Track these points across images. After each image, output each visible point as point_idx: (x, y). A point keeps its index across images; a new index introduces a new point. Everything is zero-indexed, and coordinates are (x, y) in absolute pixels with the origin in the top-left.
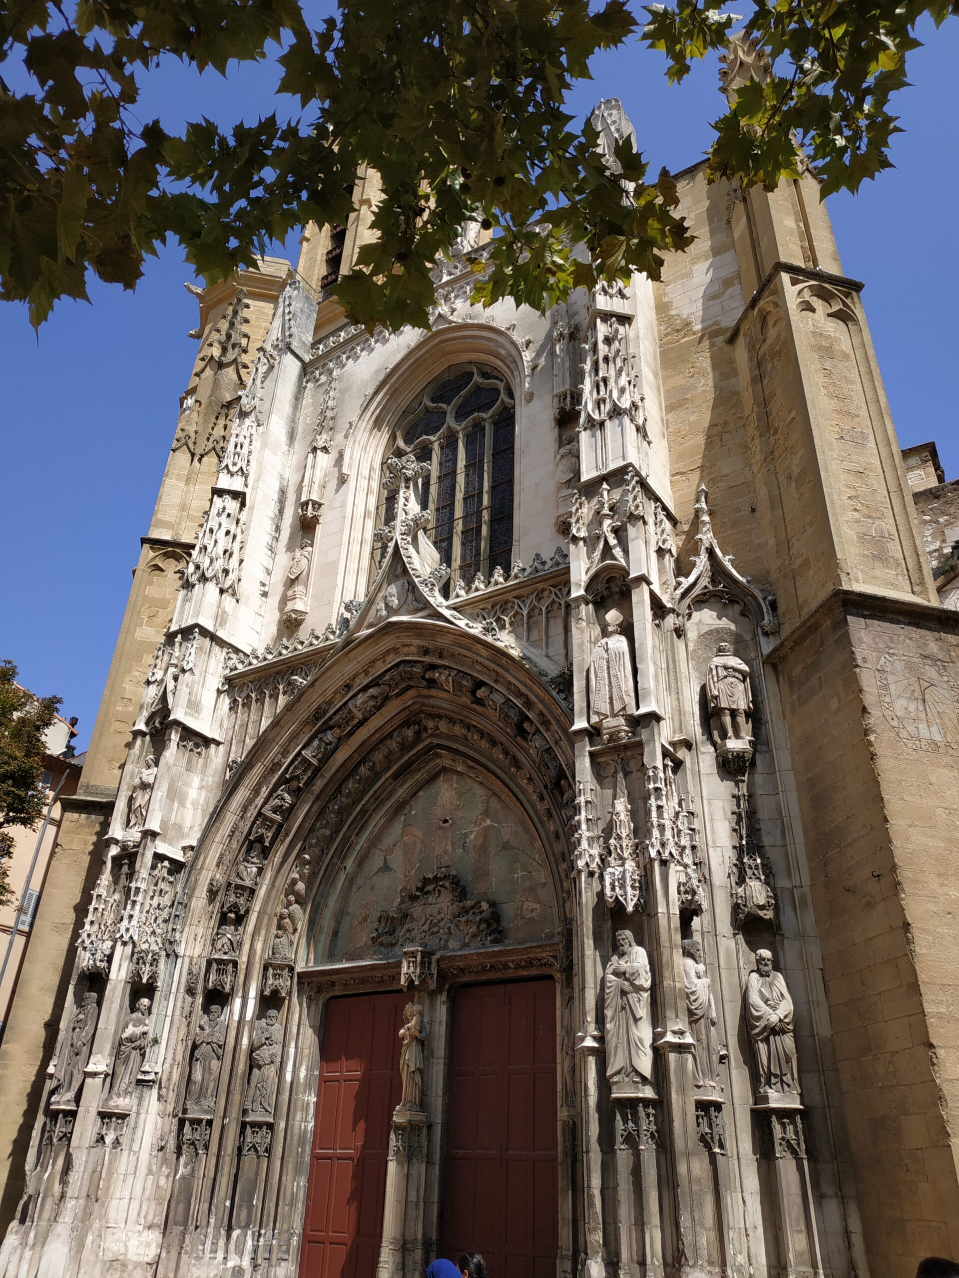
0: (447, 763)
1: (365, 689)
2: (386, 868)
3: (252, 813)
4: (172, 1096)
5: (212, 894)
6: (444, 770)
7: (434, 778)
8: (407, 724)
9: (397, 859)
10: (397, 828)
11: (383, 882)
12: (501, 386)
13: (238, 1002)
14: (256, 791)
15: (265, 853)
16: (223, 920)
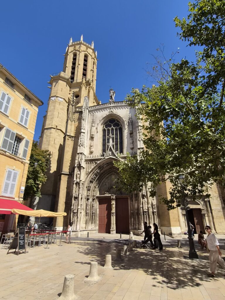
0: (114, 173)
1: (106, 164)
2: (106, 184)
3: (91, 178)
4: (84, 210)
5: (87, 187)
6: (113, 174)
7: (111, 175)
8: (110, 169)
9: (107, 184)
10: (107, 180)
11: (105, 186)
12: (120, 124)
13: (90, 200)
14: (91, 175)
15: (92, 182)
16: (88, 190)
